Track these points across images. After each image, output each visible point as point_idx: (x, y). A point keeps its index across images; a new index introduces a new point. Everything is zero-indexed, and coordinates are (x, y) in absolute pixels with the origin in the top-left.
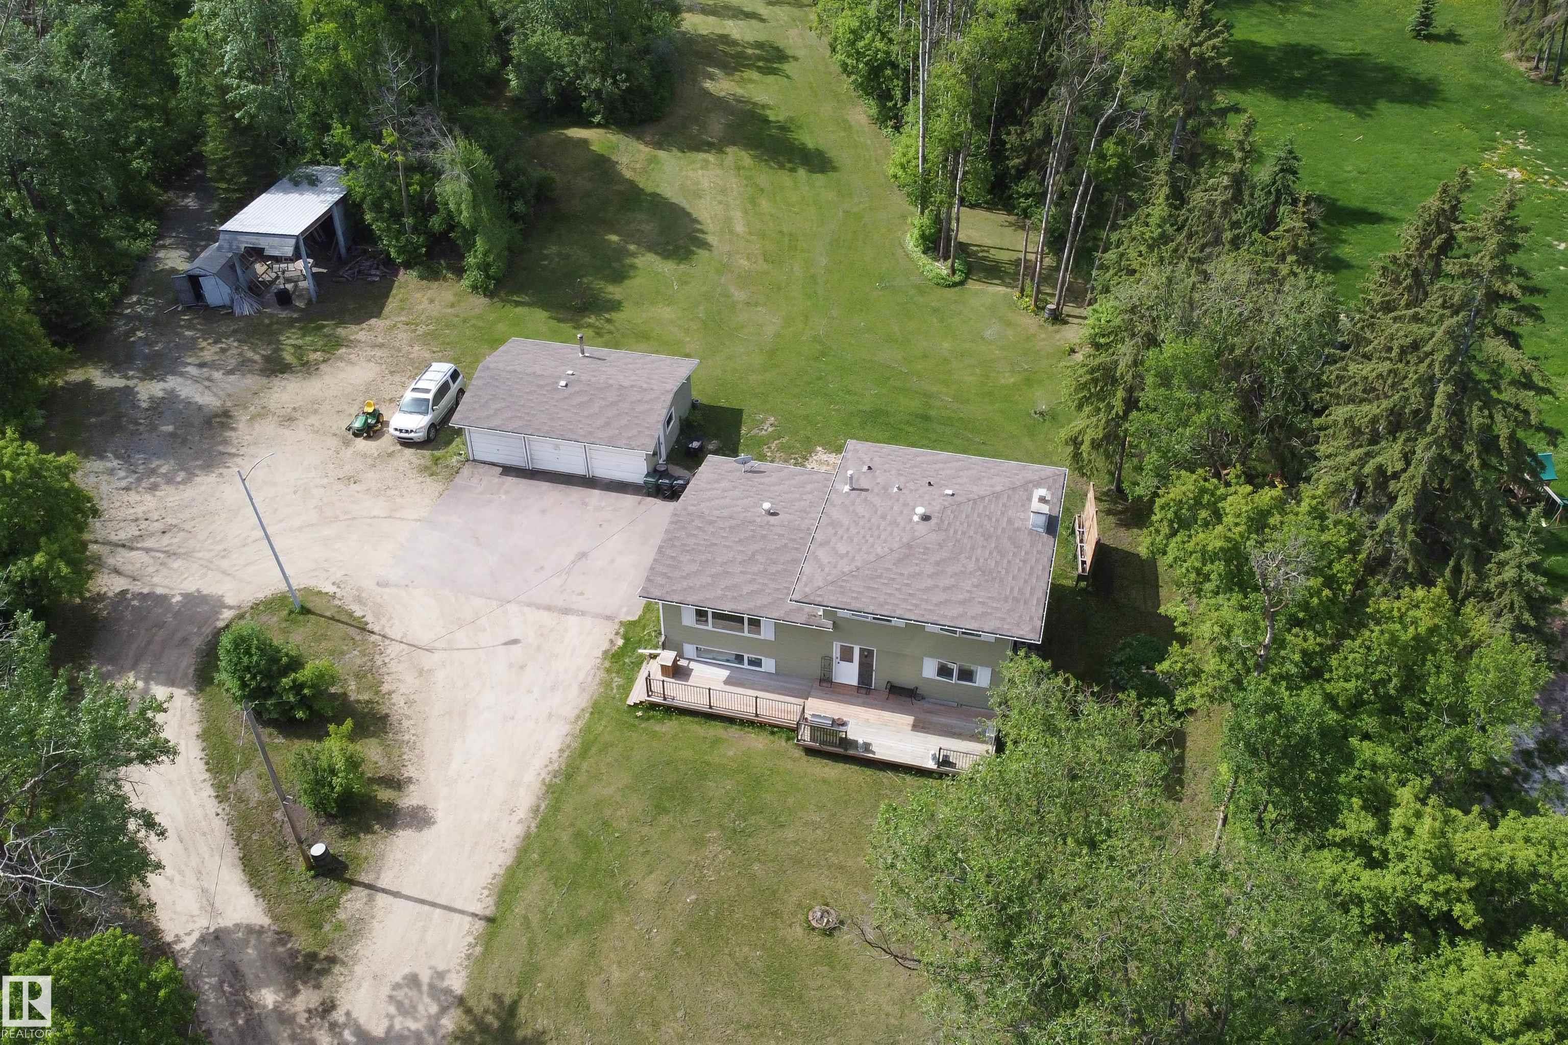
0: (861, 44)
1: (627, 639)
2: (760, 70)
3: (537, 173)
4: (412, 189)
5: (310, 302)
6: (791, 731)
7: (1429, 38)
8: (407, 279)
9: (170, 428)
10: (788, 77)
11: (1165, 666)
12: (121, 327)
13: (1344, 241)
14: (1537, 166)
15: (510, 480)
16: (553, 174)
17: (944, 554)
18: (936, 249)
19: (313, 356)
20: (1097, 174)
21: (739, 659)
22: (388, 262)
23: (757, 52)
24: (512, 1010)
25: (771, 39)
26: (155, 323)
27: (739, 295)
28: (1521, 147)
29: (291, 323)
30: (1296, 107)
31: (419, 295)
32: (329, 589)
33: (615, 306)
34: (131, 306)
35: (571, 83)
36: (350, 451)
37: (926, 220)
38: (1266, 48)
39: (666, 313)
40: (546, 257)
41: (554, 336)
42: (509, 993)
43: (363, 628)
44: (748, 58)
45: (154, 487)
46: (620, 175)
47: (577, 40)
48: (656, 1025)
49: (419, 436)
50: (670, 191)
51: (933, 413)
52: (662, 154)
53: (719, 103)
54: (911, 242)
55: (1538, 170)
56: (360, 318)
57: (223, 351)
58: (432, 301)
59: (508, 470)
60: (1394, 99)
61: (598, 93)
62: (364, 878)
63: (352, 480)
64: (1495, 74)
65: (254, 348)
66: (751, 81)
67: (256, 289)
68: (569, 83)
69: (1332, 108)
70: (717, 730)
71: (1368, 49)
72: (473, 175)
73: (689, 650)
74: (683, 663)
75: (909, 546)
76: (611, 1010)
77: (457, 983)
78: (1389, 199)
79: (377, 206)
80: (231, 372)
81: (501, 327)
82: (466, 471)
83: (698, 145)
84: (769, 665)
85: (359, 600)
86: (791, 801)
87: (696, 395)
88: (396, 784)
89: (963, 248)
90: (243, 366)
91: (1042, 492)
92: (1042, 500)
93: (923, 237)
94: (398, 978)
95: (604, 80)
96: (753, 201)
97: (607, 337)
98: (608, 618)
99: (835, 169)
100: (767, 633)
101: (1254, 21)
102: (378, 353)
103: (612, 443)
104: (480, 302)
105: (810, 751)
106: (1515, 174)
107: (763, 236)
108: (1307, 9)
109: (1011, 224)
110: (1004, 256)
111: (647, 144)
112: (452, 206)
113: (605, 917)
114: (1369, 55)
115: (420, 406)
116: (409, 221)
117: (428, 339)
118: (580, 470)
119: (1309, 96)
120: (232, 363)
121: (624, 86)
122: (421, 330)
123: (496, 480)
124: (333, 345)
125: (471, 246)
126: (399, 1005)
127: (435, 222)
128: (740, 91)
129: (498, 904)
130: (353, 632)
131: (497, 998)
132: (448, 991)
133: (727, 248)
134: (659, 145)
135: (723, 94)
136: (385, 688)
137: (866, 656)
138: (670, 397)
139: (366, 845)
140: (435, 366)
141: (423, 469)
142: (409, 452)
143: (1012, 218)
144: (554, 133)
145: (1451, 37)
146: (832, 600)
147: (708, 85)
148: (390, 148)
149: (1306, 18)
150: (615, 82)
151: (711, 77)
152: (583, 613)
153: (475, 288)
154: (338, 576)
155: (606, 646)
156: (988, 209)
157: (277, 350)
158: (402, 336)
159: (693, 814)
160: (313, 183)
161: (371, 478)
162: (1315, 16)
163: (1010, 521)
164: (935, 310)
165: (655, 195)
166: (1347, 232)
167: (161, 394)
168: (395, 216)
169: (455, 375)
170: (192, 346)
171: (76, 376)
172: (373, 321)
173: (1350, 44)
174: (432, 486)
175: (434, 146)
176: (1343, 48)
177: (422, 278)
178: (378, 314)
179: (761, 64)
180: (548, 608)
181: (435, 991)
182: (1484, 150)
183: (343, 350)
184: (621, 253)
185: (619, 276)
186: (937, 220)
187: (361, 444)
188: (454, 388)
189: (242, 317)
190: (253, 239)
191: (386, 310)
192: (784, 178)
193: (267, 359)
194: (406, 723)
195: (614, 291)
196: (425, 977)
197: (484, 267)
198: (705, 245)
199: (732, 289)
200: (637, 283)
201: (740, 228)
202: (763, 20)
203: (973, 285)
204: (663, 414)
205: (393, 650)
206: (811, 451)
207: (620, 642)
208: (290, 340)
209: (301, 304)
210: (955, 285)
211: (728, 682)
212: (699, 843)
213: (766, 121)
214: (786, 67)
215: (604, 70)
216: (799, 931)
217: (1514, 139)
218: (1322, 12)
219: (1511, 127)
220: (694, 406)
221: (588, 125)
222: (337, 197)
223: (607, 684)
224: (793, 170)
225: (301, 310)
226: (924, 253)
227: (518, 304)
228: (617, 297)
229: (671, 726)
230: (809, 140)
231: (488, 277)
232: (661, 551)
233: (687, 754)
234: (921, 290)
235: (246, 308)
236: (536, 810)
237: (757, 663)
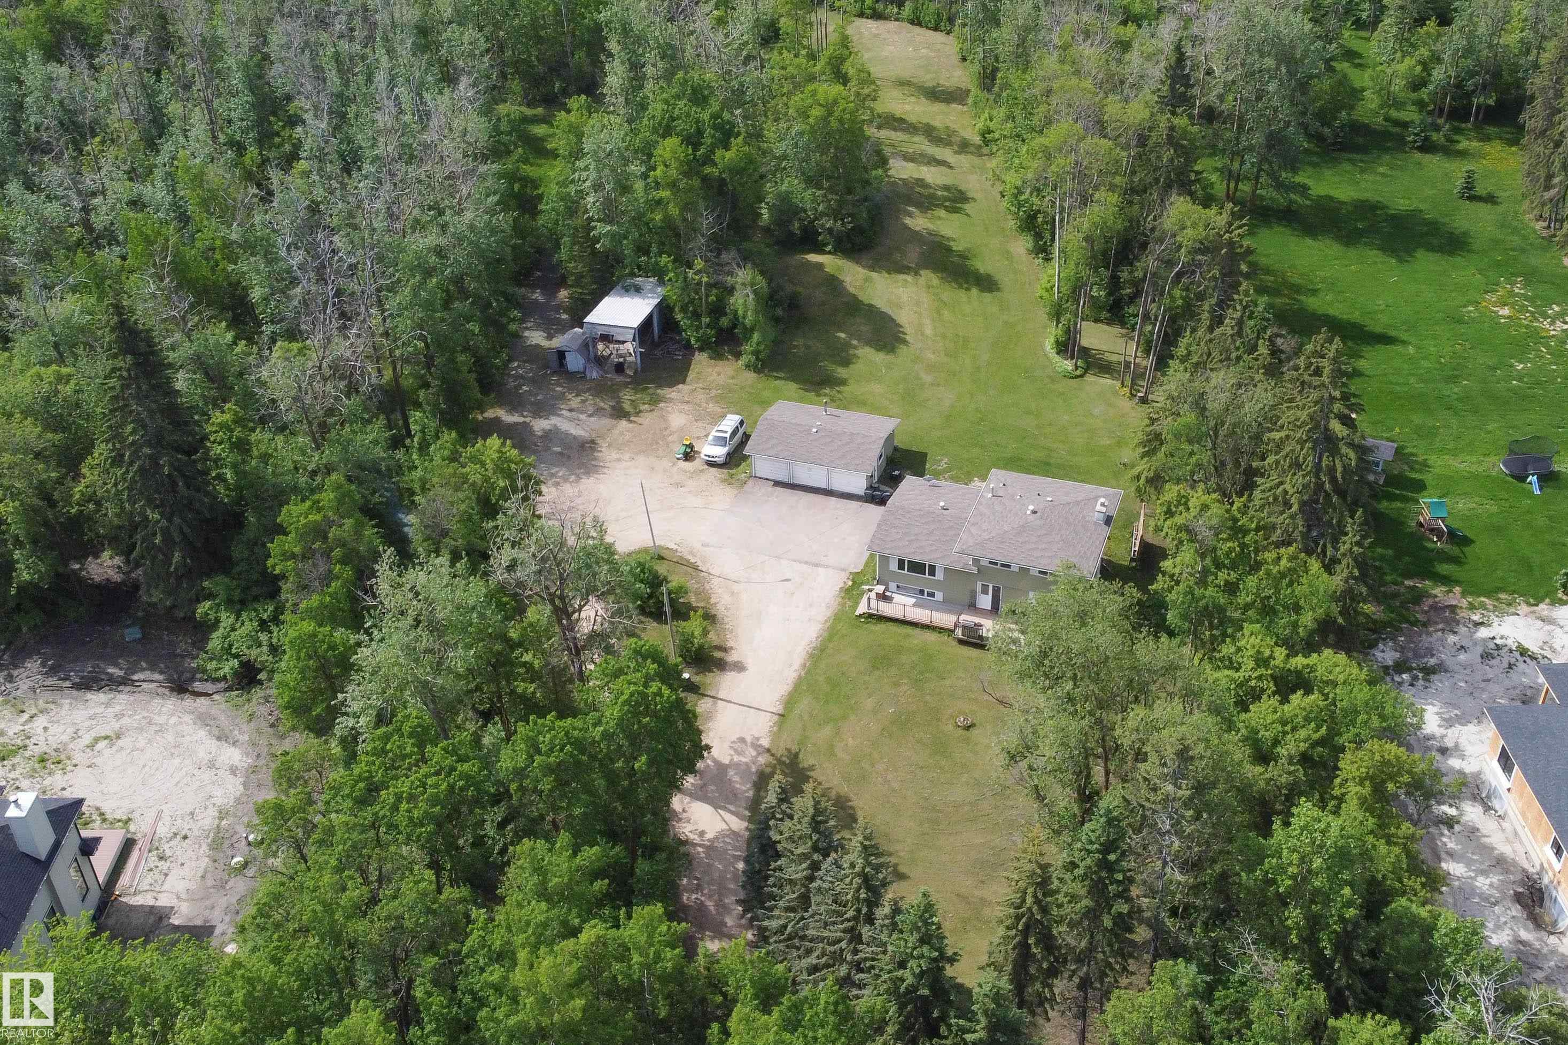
0: (1022, 198)
1: (853, 581)
2: (947, 209)
3: (789, 288)
4: (710, 298)
5: (636, 372)
6: (951, 632)
7: (1472, 198)
8: (701, 360)
9: (559, 449)
10: (968, 215)
11: (1154, 587)
12: (512, 384)
13: (1361, 357)
14: (1524, 305)
15: (779, 490)
16: (801, 290)
17: (1044, 532)
18: (1066, 351)
19: (642, 407)
20: (1171, 309)
21: (922, 592)
22: (688, 347)
23: (946, 194)
24: (796, 755)
25: (956, 182)
26: (533, 381)
27: (927, 379)
28: (1517, 290)
29: (626, 385)
30: (1352, 253)
31: (710, 370)
32: (675, 547)
33: (843, 382)
34: (514, 369)
35: (812, 222)
36: (675, 469)
37: (1060, 332)
38: (1342, 203)
39: (877, 388)
40: (795, 347)
41: (801, 400)
42: (795, 748)
43: (696, 568)
44: (938, 199)
45: (558, 484)
46: (845, 288)
47: (819, 193)
48: (873, 765)
49: (720, 460)
50: (880, 303)
51: (1052, 461)
52: (874, 275)
53: (916, 236)
54: (1049, 345)
55: (1523, 309)
56: (672, 385)
57: (583, 402)
58: (719, 374)
59: (777, 483)
60: (1431, 248)
61: (830, 230)
62: (709, 693)
63: (679, 485)
64: (1515, 231)
65: (603, 400)
66: (940, 218)
67: (600, 361)
68: (810, 222)
69: (1379, 253)
70: (908, 630)
71: (1422, 206)
72: (755, 292)
73: (893, 586)
74: (888, 594)
75: (1023, 526)
76: (848, 757)
77: (765, 742)
78: (1404, 327)
79: (684, 309)
80: (590, 416)
81: (766, 394)
82: (751, 483)
83: (903, 269)
84: (939, 596)
85: (691, 553)
86: (949, 667)
87: (896, 443)
88: (725, 650)
89: (1085, 352)
90: (598, 411)
91: (1102, 500)
92: (1103, 505)
93: (1057, 342)
94: (734, 738)
95: (835, 221)
96: (938, 312)
97: (838, 402)
98: (843, 570)
99: (998, 290)
100: (939, 575)
101: (1337, 179)
102: (686, 407)
103: (846, 467)
104: (751, 376)
105: (961, 642)
106: (1506, 311)
107: (944, 337)
108: (1381, 170)
109: (1123, 336)
110: (1114, 358)
111: (864, 267)
112: (740, 312)
113: (845, 717)
114: (1421, 211)
115: (721, 441)
116: (706, 320)
117: (718, 399)
118: (823, 485)
119: (1365, 243)
120: (591, 410)
121: (850, 226)
122: (713, 393)
123: (770, 489)
124: (655, 401)
125: (747, 338)
126: (736, 750)
127: (724, 322)
128: (931, 226)
129: (785, 708)
130: (689, 570)
131: (789, 750)
132: (761, 746)
133: (920, 345)
134: (872, 268)
135: (917, 229)
136: (713, 601)
137: (996, 591)
138: (882, 441)
139: (709, 678)
140: (729, 416)
141: (723, 481)
142: (713, 470)
143: (1124, 331)
144: (798, 257)
145: (1490, 199)
146: (978, 553)
147: (908, 221)
148: (698, 272)
149: (1378, 178)
150: (843, 223)
151: (910, 215)
152: (827, 567)
153: (748, 366)
154: (678, 540)
155: (842, 585)
156: (1108, 324)
157: (618, 402)
158: (701, 397)
159: (893, 671)
160: (638, 290)
161: (691, 484)
162: (1387, 176)
163: (1084, 517)
164: (1061, 394)
165: (871, 306)
166: (1368, 351)
167: (548, 427)
168: (696, 315)
169: (742, 423)
170: (562, 397)
171: (490, 414)
172: (680, 386)
173: (1407, 202)
174: (730, 492)
175: (730, 273)
176: (1402, 205)
177: (711, 358)
178: (684, 382)
179: (947, 204)
180: (806, 563)
181: (755, 746)
182: (1486, 292)
183: (662, 405)
184: (846, 346)
185: (846, 362)
186: (1068, 331)
187: (683, 464)
188: (741, 431)
189: (592, 380)
190: (606, 329)
191: (688, 379)
192: (962, 295)
193: (613, 407)
194: (726, 620)
195: (841, 372)
196: (749, 739)
197: (756, 353)
198: (905, 342)
199: (923, 375)
200: (857, 368)
201: (929, 331)
202: (950, 167)
203: (1089, 378)
204: (877, 454)
205: (715, 582)
206: (971, 480)
207: (850, 583)
208: (627, 396)
209: (630, 372)
210: (1077, 377)
211: (915, 605)
212: (897, 685)
213: (949, 250)
214: (967, 207)
215: (836, 214)
216: (950, 727)
217: (1513, 284)
218: (1394, 173)
219: (1512, 274)
220: (896, 449)
221: (821, 251)
222: (657, 301)
223: (843, 605)
224: (968, 289)
225: (630, 377)
226: (1058, 353)
227: (777, 378)
228: (845, 376)
229: (881, 627)
230: (982, 265)
231: (757, 359)
232: (879, 525)
233: (891, 642)
234: (1053, 380)
235: (594, 374)
236: (804, 666)
237: (931, 595)
